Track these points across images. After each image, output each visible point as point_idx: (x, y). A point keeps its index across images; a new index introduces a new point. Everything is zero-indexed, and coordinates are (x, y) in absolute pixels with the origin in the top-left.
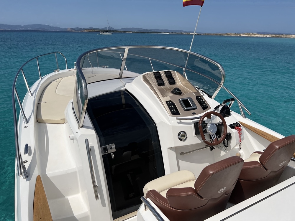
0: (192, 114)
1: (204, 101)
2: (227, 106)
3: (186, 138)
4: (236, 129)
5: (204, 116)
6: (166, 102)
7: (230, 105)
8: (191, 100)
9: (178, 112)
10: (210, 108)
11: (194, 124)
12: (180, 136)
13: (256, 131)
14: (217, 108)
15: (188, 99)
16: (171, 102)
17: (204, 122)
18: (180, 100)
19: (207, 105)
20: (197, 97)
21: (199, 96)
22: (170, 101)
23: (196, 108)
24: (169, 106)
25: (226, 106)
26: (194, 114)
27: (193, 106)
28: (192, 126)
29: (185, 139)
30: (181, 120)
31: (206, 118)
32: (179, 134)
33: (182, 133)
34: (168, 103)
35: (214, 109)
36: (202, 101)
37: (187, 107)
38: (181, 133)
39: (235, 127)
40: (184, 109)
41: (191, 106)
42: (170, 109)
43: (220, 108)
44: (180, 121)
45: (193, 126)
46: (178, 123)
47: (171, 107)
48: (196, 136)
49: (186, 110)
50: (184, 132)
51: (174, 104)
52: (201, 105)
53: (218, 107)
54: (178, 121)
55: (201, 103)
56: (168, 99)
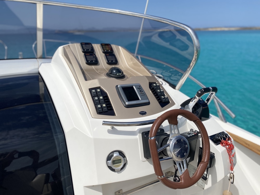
0: (140, 113)
1: (163, 92)
2: (203, 101)
3: (125, 165)
4: (223, 146)
5: (162, 119)
6: (89, 89)
7: (208, 100)
8: (140, 88)
9: (112, 109)
10: (174, 104)
11: (143, 134)
12: (110, 162)
13: (247, 144)
14: (185, 104)
15: (134, 87)
16: (99, 90)
17: (162, 130)
18: (119, 86)
19: (167, 98)
20: (151, 84)
21: (155, 83)
22: (99, 88)
23: (148, 104)
24: (93, 97)
25: (201, 101)
26: (143, 113)
27: (142, 100)
28: (137, 139)
29: (122, 169)
30: (115, 127)
31: (166, 124)
32: (109, 158)
33: (115, 155)
34: (94, 91)
35: (181, 105)
36: (159, 91)
37: (129, 100)
38: (112, 156)
39: (221, 141)
40: (125, 103)
41: (138, 99)
42: (96, 103)
43: (192, 104)
44: (113, 128)
45: (139, 138)
46: (109, 132)
47: (99, 99)
48: (145, 159)
49: (128, 106)
50: (121, 153)
51: (106, 93)
52: (157, 98)
53: (187, 103)
54: (109, 127)
55: (157, 95)
56: (94, 83)
